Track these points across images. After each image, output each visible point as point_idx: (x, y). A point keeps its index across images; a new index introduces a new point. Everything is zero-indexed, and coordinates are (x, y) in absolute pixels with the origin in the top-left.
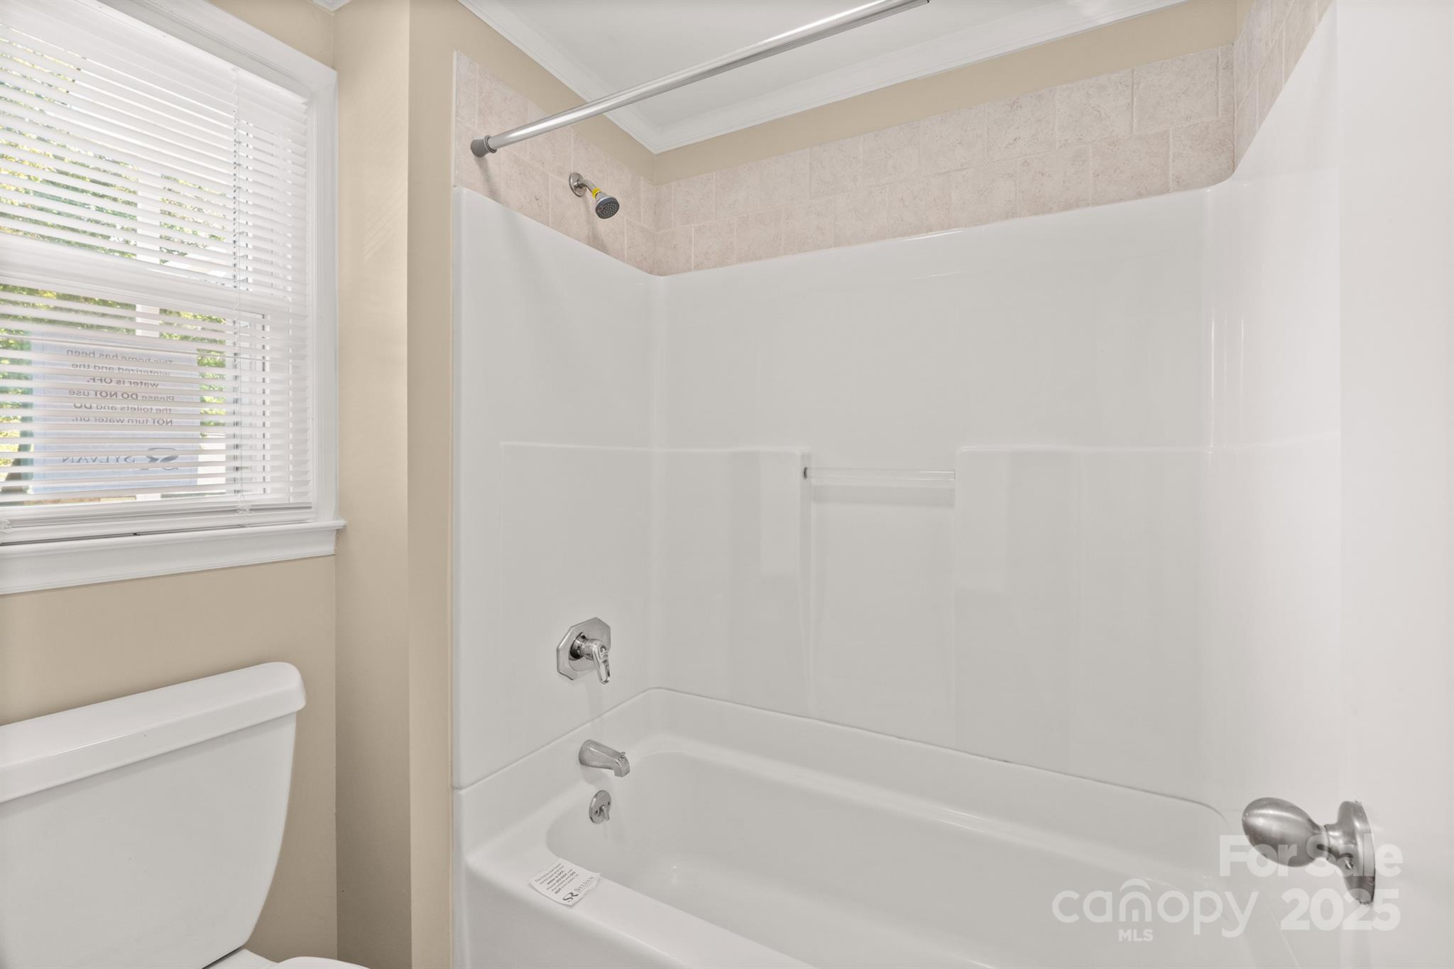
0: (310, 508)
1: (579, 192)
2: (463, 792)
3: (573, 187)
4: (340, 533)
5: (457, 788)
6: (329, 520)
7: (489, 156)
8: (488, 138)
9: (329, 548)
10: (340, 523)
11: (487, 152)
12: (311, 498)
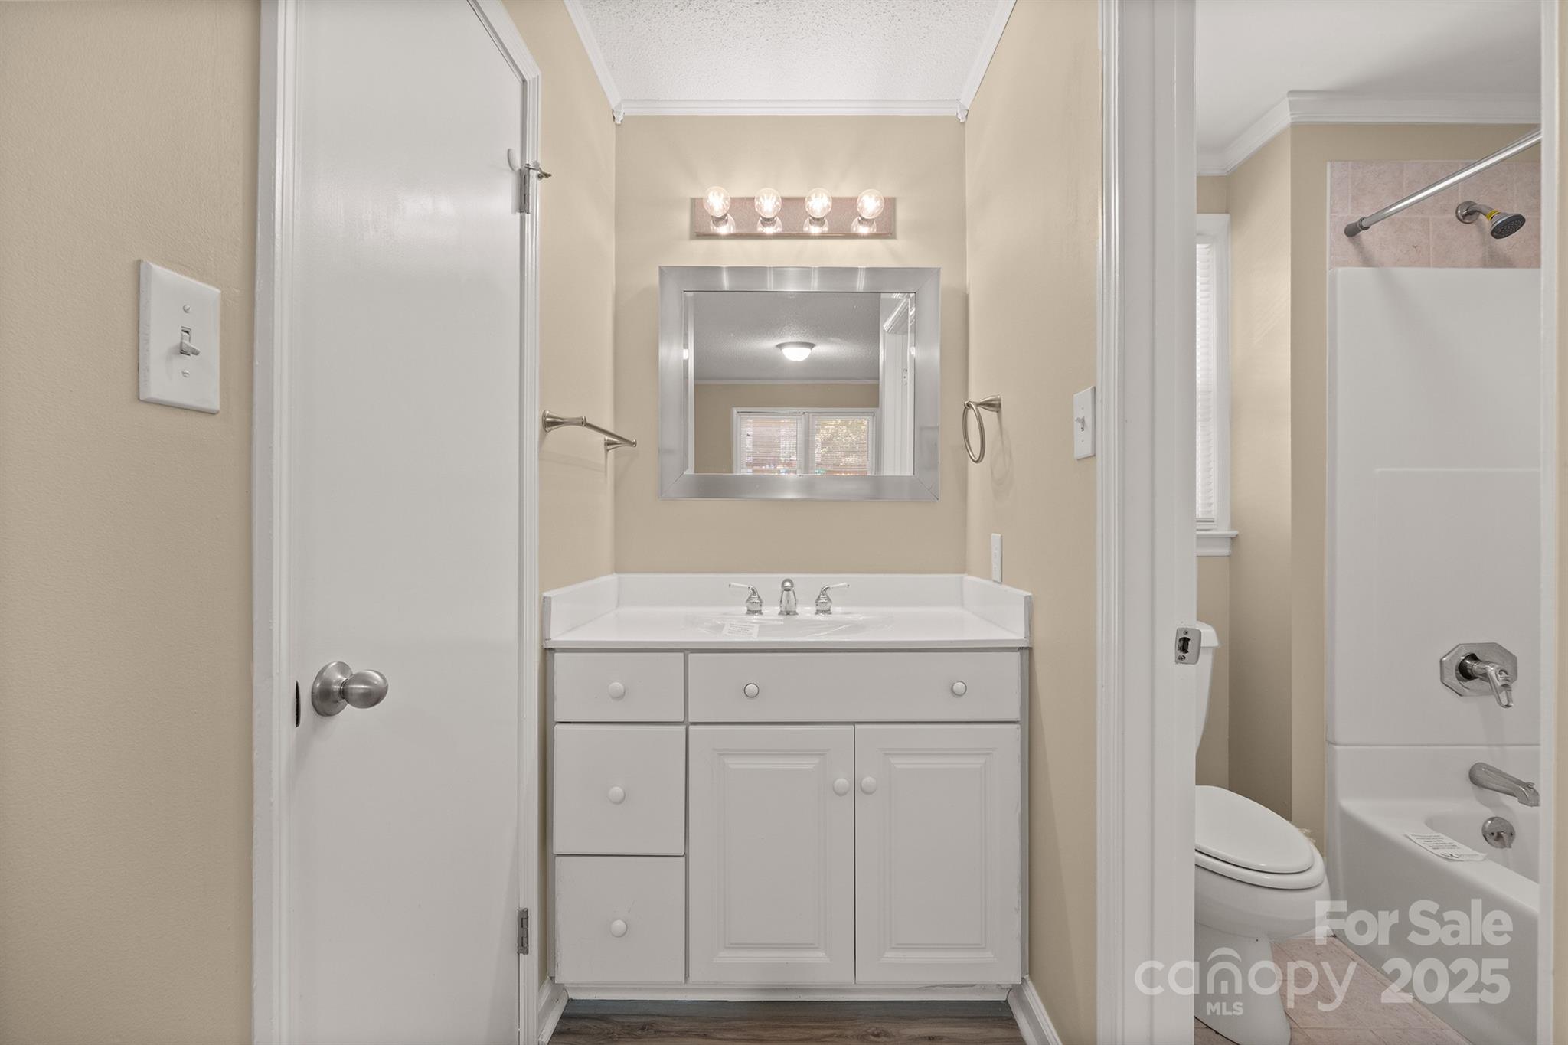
0: (1213, 521)
1: (1469, 220)
2: (1338, 748)
3: (1461, 218)
4: (1233, 540)
5: (1332, 743)
6: (1224, 530)
7: (1363, 233)
8: (1362, 219)
9: (1225, 551)
10: (1234, 533)
11: (1360, 231)
12: (1213, 515)
